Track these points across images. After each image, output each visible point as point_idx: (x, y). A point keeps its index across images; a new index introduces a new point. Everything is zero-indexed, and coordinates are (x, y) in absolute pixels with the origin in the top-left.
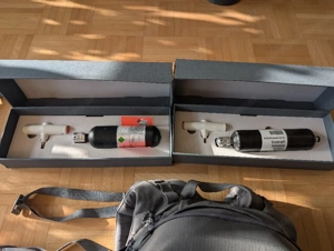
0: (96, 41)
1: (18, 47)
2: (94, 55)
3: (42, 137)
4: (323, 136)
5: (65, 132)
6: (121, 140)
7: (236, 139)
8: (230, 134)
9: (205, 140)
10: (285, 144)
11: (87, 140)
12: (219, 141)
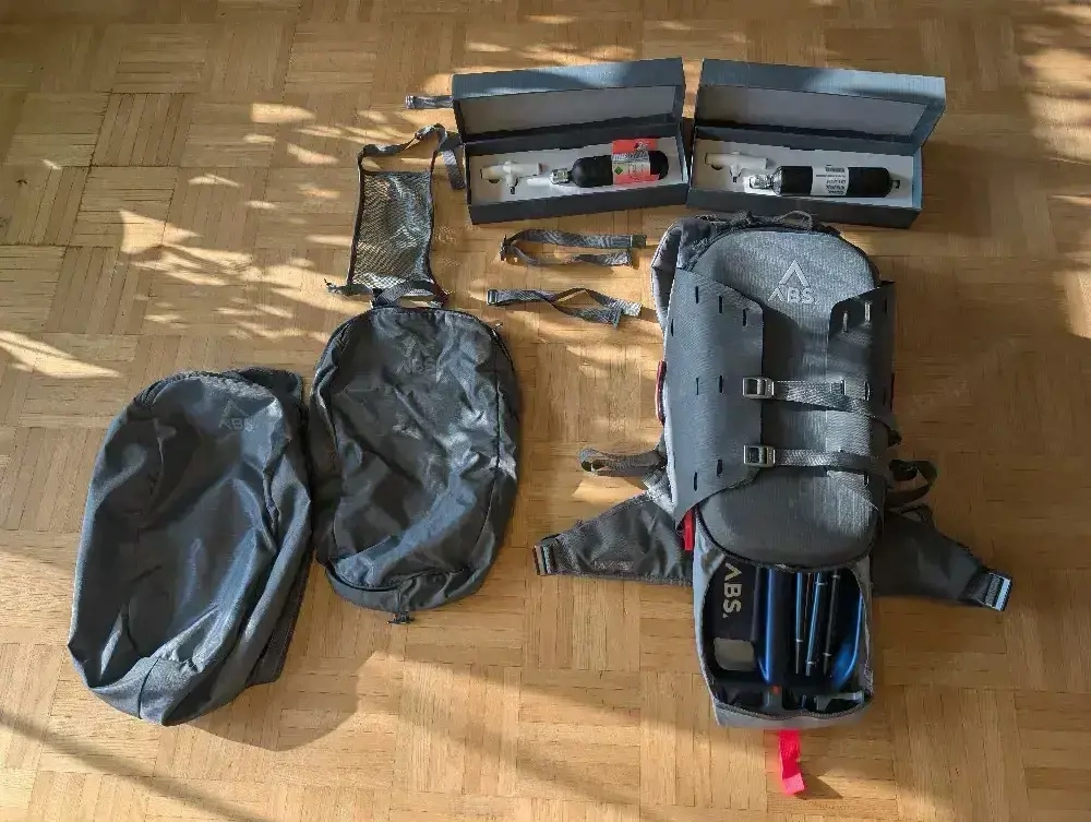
0: (565, 27)
1: (446, 47)
2: (566, 51)
3: (509, 181)
4: (905, 180)
5: (537, 171)
6: (619, 171)
7: (778, 178)
8: (771, 172)
9: (735, 179)
10: (846, 185)
11: (571, 178)
12: (754, 180)
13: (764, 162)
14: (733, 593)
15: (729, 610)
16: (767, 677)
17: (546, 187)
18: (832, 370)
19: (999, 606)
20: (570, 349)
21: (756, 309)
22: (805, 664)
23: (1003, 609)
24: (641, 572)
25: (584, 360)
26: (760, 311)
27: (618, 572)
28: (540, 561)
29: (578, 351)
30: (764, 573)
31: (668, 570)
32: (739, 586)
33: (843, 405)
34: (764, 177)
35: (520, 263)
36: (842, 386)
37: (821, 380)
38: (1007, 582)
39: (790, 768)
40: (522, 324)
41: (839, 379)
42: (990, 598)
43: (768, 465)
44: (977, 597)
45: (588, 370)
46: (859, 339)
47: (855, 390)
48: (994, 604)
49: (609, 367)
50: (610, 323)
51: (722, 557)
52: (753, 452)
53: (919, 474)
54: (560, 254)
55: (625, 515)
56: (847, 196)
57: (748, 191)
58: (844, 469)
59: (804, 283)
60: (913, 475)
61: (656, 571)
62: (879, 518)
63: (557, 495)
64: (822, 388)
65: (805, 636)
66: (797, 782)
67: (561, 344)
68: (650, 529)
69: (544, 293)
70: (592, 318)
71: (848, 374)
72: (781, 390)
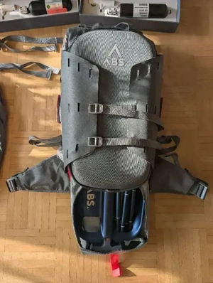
3: (2, 13)
4: (174, 10)
5: (14, 9)
6: (48, 7)
7: (119, 10)
8: (116, 7)
9: (101, 11)
10: (148, 12)
11: (28, 12)
12: (109, 11)
13: (114, 2)
14: (91, 198)
15: (89, 205)
16: (103, 235)
17: (18, 16)
18: (131, 98)
19: (202, 198)
20: (30, 89)
21: (95, 69)
22: (120, 227)
23: (204, 198)
24: (54, 188)
25: (35, 94)
26: (98, 70)
27: (44, 189)
28: (10, 186)
29: (33, 90)
30: (103, 193)
31: (65, 188)
32: (94, 195)
33: (135, 116)
34: (113, 9)
35: (8, 51)
36: (135, 106)
37: (125, 104)
38: (206, 188)
39: (115, 266)
40: (9, 79)
41: (134, 103)
42: (198, 194)
43: (100, 145)
44: (194, 192)
45: (37, 99)
46: (144, 83)
47: (141, 108)
48: (200, 196)
49: (45, 97)
50: (47, 77)
51: (81, 187)
52: (92, 140)
53: (173, 141)
54: (25, 47)
55: (45, 165)
56: (149, 17)
57: (107, 15)
58: (135, 146)
59: (120, 56)
60: (170, 141)
61: (60, 189)
62: (151, 167)
63: (22, 155)
64: (126, 108)
65: (121, 216)
66: (117, 271)
67: (25, 87)
68: (56, 171)
69: (17, 65)
70: (39, 75)
71: (138, 100)
72: (106, 109)
